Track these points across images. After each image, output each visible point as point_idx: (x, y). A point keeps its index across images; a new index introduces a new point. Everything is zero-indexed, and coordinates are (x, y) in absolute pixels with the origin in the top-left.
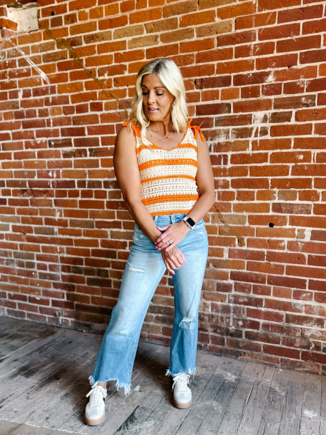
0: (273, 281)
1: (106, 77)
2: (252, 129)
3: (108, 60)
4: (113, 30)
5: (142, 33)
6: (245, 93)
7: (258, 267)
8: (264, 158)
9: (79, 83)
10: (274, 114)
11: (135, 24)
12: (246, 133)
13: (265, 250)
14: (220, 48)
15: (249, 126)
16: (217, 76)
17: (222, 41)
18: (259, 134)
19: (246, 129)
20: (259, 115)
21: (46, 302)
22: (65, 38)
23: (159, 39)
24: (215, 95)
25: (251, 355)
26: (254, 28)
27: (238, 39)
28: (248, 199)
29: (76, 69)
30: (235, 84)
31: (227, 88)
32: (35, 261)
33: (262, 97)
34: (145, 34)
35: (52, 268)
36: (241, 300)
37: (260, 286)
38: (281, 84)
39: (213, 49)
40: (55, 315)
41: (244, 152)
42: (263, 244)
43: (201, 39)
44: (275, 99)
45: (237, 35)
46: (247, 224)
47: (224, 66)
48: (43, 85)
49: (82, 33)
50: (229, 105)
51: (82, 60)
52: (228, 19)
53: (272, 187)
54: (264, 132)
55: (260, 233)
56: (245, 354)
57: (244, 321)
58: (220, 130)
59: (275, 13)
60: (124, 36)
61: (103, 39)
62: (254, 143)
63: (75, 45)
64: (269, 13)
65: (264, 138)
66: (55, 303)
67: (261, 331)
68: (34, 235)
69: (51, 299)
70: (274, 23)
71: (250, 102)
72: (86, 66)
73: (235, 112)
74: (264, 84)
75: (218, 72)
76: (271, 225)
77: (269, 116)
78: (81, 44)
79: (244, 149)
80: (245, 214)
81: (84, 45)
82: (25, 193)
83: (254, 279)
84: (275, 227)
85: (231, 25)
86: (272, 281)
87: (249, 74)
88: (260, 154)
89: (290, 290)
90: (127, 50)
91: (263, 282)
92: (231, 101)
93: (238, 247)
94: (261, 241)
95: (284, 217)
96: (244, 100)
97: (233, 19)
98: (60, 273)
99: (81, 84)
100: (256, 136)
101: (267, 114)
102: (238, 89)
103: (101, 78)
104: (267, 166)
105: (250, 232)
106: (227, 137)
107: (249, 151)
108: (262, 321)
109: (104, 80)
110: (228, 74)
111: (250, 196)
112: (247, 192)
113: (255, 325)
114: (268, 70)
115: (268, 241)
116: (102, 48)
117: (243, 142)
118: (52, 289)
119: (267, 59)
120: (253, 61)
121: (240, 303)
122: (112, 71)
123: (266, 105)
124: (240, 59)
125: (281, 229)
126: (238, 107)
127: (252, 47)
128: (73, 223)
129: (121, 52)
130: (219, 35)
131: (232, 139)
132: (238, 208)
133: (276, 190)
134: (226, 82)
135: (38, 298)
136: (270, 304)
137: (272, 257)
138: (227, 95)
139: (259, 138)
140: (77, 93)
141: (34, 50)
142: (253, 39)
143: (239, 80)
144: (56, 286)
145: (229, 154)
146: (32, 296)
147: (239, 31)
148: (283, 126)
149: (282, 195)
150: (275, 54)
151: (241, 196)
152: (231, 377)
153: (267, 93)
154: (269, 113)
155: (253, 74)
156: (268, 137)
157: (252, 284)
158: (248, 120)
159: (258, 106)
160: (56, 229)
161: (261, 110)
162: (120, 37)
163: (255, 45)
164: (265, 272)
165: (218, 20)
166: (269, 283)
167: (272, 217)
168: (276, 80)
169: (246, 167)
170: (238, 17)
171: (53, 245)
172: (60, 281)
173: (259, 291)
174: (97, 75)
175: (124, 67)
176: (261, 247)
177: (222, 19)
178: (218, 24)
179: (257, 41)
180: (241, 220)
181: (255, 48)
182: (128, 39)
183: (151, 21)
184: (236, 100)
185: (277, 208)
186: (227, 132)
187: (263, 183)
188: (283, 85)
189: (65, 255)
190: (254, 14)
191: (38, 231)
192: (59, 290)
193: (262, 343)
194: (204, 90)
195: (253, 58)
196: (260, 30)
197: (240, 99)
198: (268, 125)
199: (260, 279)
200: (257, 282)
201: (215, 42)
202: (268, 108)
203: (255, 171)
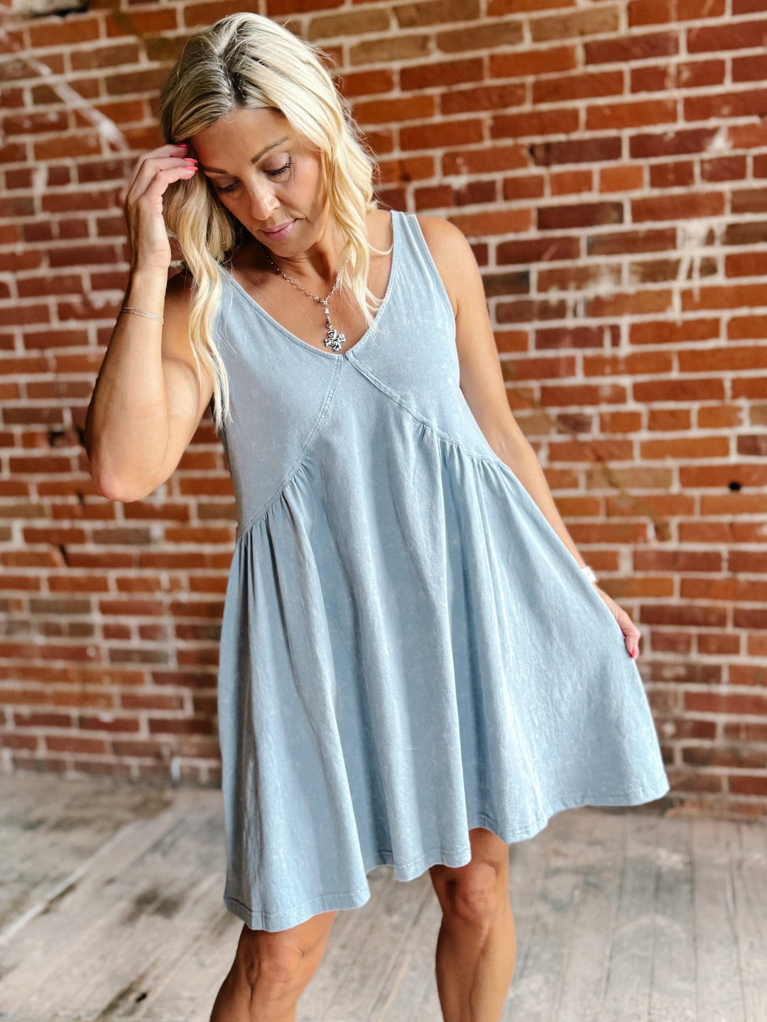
0: (746, 620)
2: (678, 262)
5: (386, 27)
6: (660, 177)
7: (707, 589)
8: (711, 329)
10: (732, 228)
11: (367, 6)
12: (667, 270)
13: (723, 548)
14: (592, 69)
15: (671, 255)
16: (588, 135)
17: (595, 53)
18: (696, 274)
19: (665, 263)
20: (694, 228)
21: (132, 726)
22: (170, 34)
23: (432, 45)
24: (582, 182)
25: (701, 805)
26: (673, 26)
27: (636, 50)
28: (675, 427)
30: (634, 155)
31: (612, 164)
32: (97, 618)
33: (701, 187)
34: (395, 31)
35: (146, 633)
36: (668, 673)
37: (715, 636)
38: (744, 157)
39: (573, 72)
40: (158, 756)
41: (661, 317)
42: (719, 533)
43: (544, 46)
44: (735, 193)
45: (634, 40)
46: (675, 488)
47: (603, 114)
48: (107, 155)
50: (618, 207)
52: (608, 3)
53: (736, 395)
54: (708, 268)
55: (709, 506)
56: (682, 802)
57: (679, 723)
58: (598, 267)
60: (337, 34)
62: (686, 295)
65: (710, 281)
66: (157, 726)
67: (720, 742)
68: (91, 548)
69: (144, 716)
70: (722, 13)
71: (673, 197)
73: (635, 220)
74: (706, 156)
75: (589, 127)
76: (735, 487)
77: (719, 231)
79: (662, 309)
80: (672, 464)
82: (59, 441)
83: (700, 619)
84: (745, 491)
85: (617, 17)
86: (742, 621)
87: (665, 134)
88: (702, 322)
91: (721, 622)
92: (625, 198)
93: (655, 545)
94: (712, 526)
96: (656, 193)
97: (621, 3)
98: (172, 645)
100: (689, 276)
101: (716, 228)
102: (640, 168)
104: (719, 350)
105: (684, 505)
106: (618, 281)
107: (675, 314)
108: (721, 719)
110: (613, 133)
111: (679, 420)
112: (672, 413)
113: (705, 730)
114: (712, 123)
115: (732, 525)
117: (659, 294)
118: (148, 689)
119: (708, 98)
120: (675, 102)
121: (665, 680)
123: (713, 205)
124: (643, 96)
125: (759, 495)
126: (643, 210)
127: (672, 71)
128: (204, 512)
130: (589, 38)
131: (630, 286)
132: (652, 450)
133: (744, 403)
134: (610, 149)
135: (106, 716)
136: (739, 675)
137: (739, 562)
138: (612, 181)
139: (698, 283)
141: (79, 61)
142: (672, 50)
143: (642, 147)
144: (159, 679)
145: (625, 322)
146: (90, 712)
147: (638, 31)
148: (755, 254)
149: (759, 415)
150: (729, 86)
151: (657, 421)
152: (670, 860)
153: (711, 177)
154: (720, 222)
155: (680, 134)
156: (720, 280)
157: (694, 630)
158: (667, 239)
159: (690, 207)
160: (157, 528)
161: (701, 216)
162: (325, 36)
163: (678, 65)
164: (725, 598)
165: (583, 3)
166: (737, 624)
167: (737, 468)
168: (735, 146)
169: (668, 351)
171: (149, 573)
172: (172, 666)
173: (713, 647)
176: (713, 541)
178: (584, 13)
179: (683, 57)
180: (662, 479)
181: (679, 73)
182: (348, 42)
184: (637, 194)
185: (749, 445)
186: (617, 271)
187: (713, 389)
188: (749, 161)
189: (185, 597)
191: (100, 537)
192: (169, 690)
193: (722, 772)
194: (557, 169)
195: (674, 95)
196: (689, 31)
197: (646, 192)
198: (719, 252)
199: (713, 618)
200: (706, 623)
201: (580, 54)
202: (717, 211)
203: (691, 361)
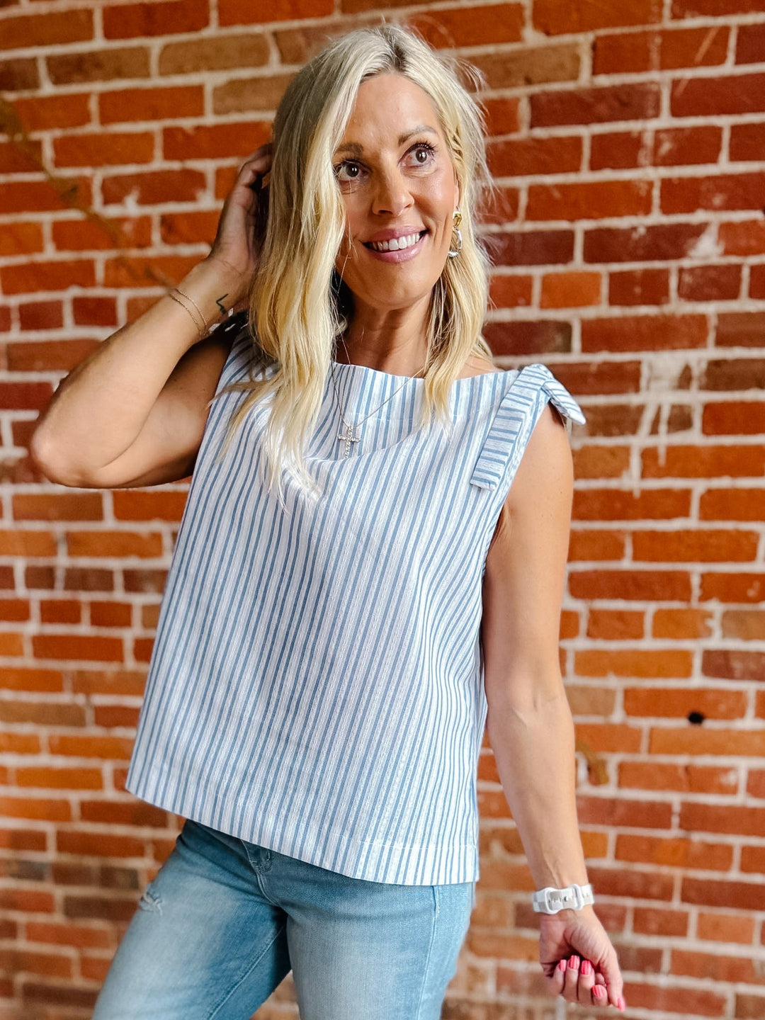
0: (698, 893)
1: (131, 207)
2: (641, 409)
3: (138, 148)
4: (155, 44)
5: (262, 60)
6: (622, 290)
7: (651, 851)
8: (678, 504)
9: (28, 224)
10: (715, 364)
11: (239, 30)
12: (624, 421)
13: (675, 799)
14: (540, 133)
15: (632, 399)
16: (529, 226)
17: (544, 111)
18: (663, 427)
19: (623, 409)
20: (664, 363)
24: (518, 293)
26: (654, 76)
27: (602, 109)
28: (623, 635)
29: (16, 170)
30: (590, 258)
31: (559, 269)
33: (677, 307)
34: (272, 67)
37: (657, 912)
38: (738, 268)
39: (513, 137)
41: (613, 484)
42: (668, 777)
44: (722, 317)
45: (600, 94)
46: (618, 716)
47: (550, 197)
49: (41, 43)
50: (565, 328)
51: (38, 145)
52: (567, 39)
53: (705, 597)
54: (680, 420)
55: (660, 743)
59: (725, 31)
60: (196, 69)
61: (119, 74)
62: (649, 455)
63: (12, 88)
64: (704, 31)
65: (681, 439)
70: (721, 60)
71: (638, 320)
72: (58, 163)
73: (586, 349)
74: (686, 263)
75: (531, 215)
76: (696, 718)
77: (698, 369)
78: (35, 85)
79: (615, 474)
80: (616, 683)
81: (48, 89)
83: (638, 888)
84: (709, 724)
85: (577, 59)
86: (692, 894)
87: (634, 229)
88: (667, 492)
89: (750, 922)
90: (210, 119)
91: (666, 895)
92: (575, 316)
93: (586, 789)
94: (663, 768)
95: (739, 695)
96: (617, 312)
97: (584, 40)
99: (37, 228)
100: (654, 431)
101: (693, 365)
102: (596, 276)
103: (113, 211)
104: (688, 533)
105: (628, 739)
107: (632, 481)
108: (658, 1016)
109: (121, 220)
110: (563, 225)
111: (629, 626)
112: (620, 616)
114: (698, 217)
115: (687, 769)
116: (115, 106)
117: (613, 452)
119: (695, 181)
120: (651, 184)
122: (154, 189)
123: (690, 333)
124: (607, 175)
125: (727, 731)
126: (597, 336)
127: (648, 140)
129: (188, 123)
130: (536, 89)
131: (575, 440)
132: (590, 664)
133: (715, 607)
134: (558, 248)
136: (685, 964)
137: (695, 818)
138: (558, 293)
139: (664, 440)
140: (21, 260)
142: (651, 112)
147: (604, 81)
148: (743, 405)
149: (735, 625)
150: (725, 166)
151: (600, 625)
153: (692, 294)
154: (699, 358)
155: (651, 229)
156: (694, 437)
157: (629, 903)
158: (628, 378)
159: (661, 335)
161: (674, 348)
162: (180, 71)
163: (658, 132)
164: (673, 864)
165: (532, 37)
166: (685, 898)
167: (700, 693)
168: (727, 252)
169: (619, 532)
170: (603, 32)
173: (653, 926)
174: (98, 199)
175: (197, 180)
176: (663, 788)
177: (548, 33)
178: (532, 52)
179: (666, 120)
180: (600, 703)
181: (658, 143)
182: (211, 80)
183: (296, 24)
184: (590, 313)
185: (718, 664)
188: (746, 273)
190: (657, 27)
195: (649, 174)
196: (675, 83)
197: (603, 310)
198: (696, 398)
199: (655, 889)
200: (646, 895)
201: (524, 111)
202: (696, 342)
203: (648, 546)
